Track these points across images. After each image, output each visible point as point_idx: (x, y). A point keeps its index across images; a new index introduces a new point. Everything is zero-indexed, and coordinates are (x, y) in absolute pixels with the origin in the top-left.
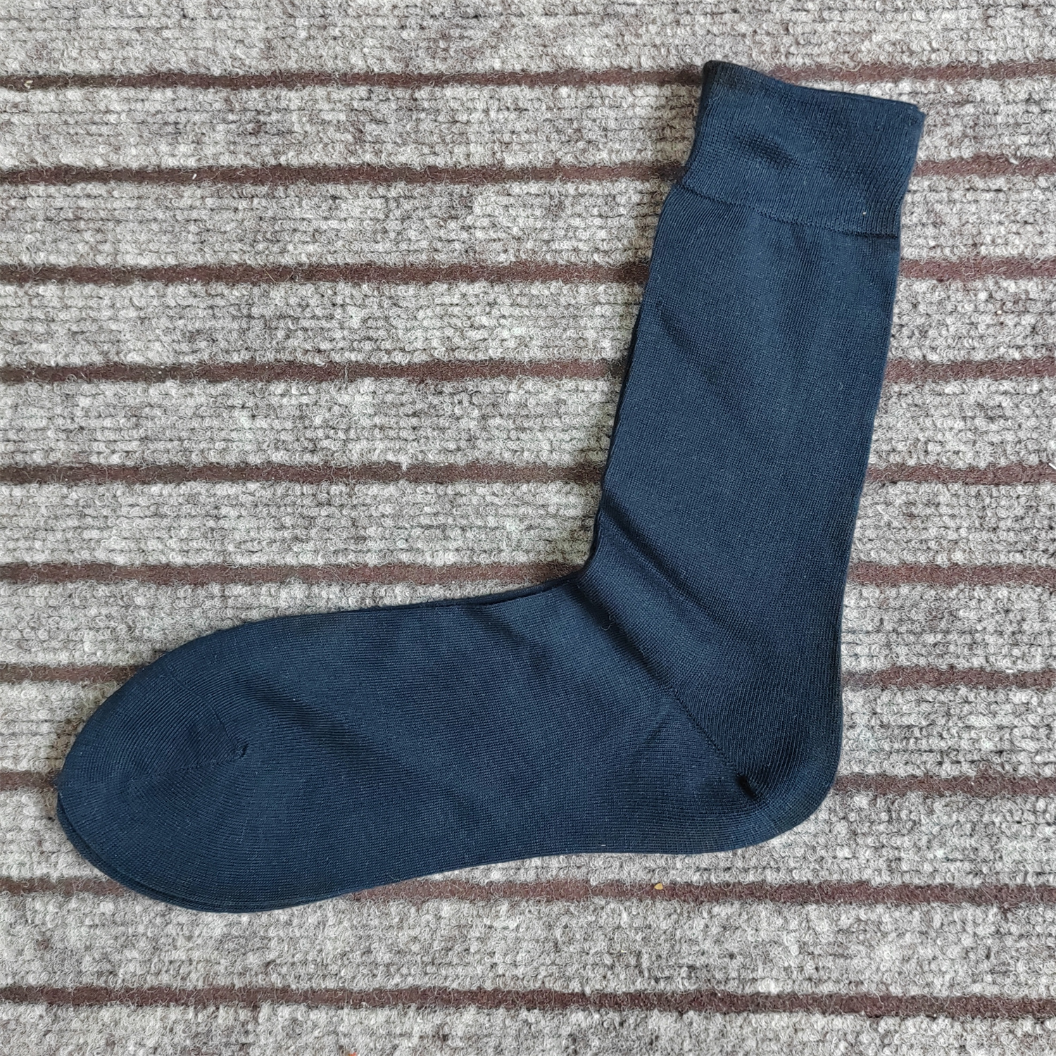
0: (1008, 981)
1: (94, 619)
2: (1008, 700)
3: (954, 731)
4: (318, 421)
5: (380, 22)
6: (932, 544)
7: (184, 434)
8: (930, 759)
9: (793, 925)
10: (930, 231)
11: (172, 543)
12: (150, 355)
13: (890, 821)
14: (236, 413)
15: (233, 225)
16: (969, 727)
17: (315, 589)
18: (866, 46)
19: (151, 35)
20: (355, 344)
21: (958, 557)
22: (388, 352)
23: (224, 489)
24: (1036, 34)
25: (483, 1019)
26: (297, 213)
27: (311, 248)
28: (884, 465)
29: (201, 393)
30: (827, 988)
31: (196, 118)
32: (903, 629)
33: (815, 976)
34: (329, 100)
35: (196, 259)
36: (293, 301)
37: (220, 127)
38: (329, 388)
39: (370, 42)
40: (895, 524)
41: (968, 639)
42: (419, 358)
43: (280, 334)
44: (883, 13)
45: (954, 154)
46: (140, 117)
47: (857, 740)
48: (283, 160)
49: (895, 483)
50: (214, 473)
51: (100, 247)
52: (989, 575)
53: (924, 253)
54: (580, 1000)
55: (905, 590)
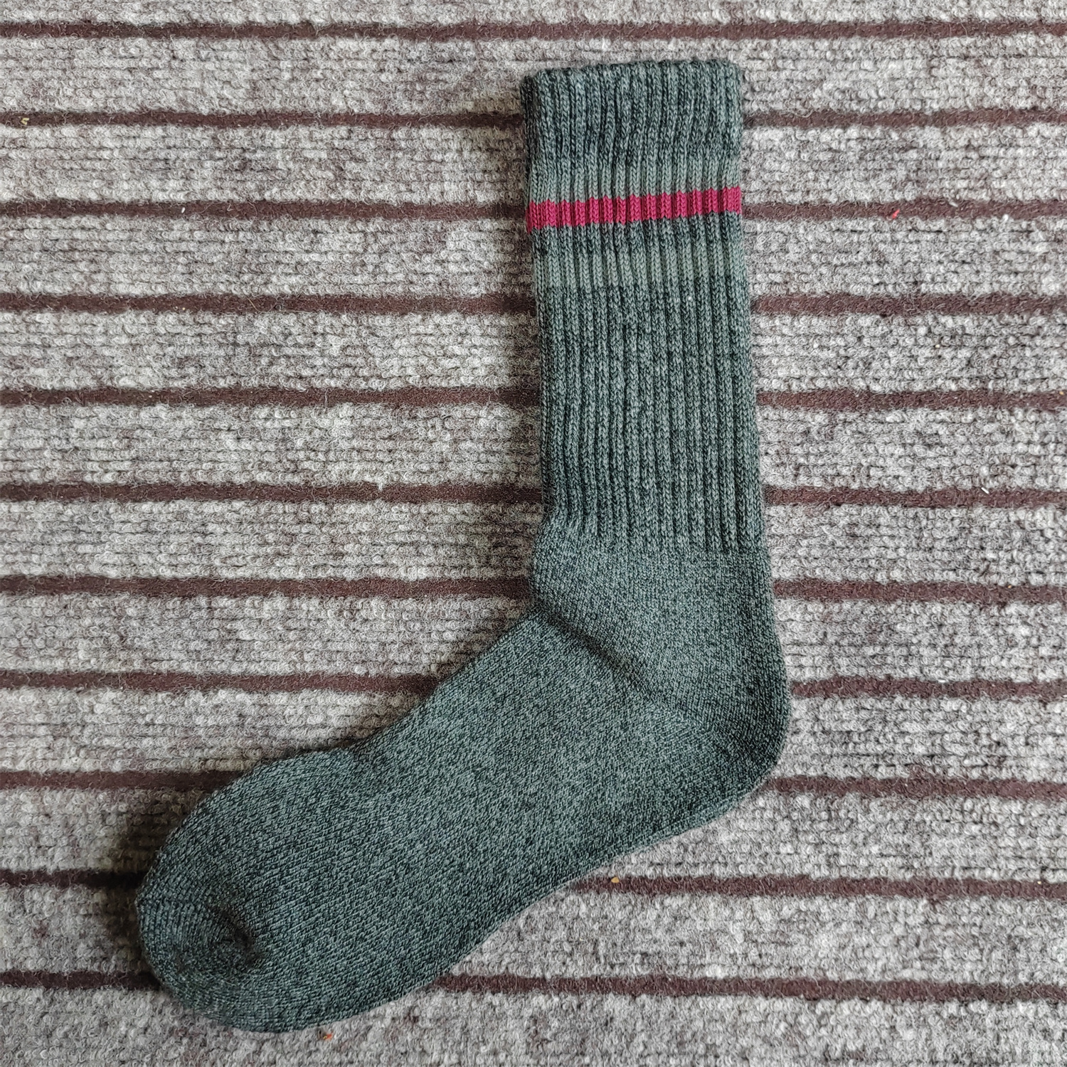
0: (936, 967)
1: (88, 628)
2: (939, 709)
3: (890, 736)
4: (299, 443)
5: (360, 65)
6: (873, 563)
7: (173, 455)
8: (868, 762)
9: (739, 915)
10: (874, 269)
11: (162, 558)
12: (141, 380)
13: (829, 820)
14: (222, 436)
15: (220, 257)
16: (903, 733)
17: (296, 602)
18: (817, 93)
19: (142, 75)
20: (335, 371)
21: (897, 575)
22: (366, 379)
23: (211, 507)
24: (976, 84)
25: (451, 1002)
26: (280, 246)
27: (293, 280)
28: (829, 488)
29: (189, 416)
30: (769, 973)
31: (186, 155)
32: (845, 642)
33: (759, 962)
34: (311, 138)
35: (185, 289)
36: (276, 329)
37: (208, 164)
38: (310, 412)
39: (350, 84)
40: (839, 543)
41: (904, 651)
42: (395, 385)
43: (264, 361)
44: (834, 62)
45: (898, 197)
46: (131, 153)
47: (801, 744)
48: (267, 195)
49: (839, 505)
50: (201, 492)
51: (94, 277)
52: (924, 591)
53: (869, 290)
54: (540, 984)
55: (847, 605)
